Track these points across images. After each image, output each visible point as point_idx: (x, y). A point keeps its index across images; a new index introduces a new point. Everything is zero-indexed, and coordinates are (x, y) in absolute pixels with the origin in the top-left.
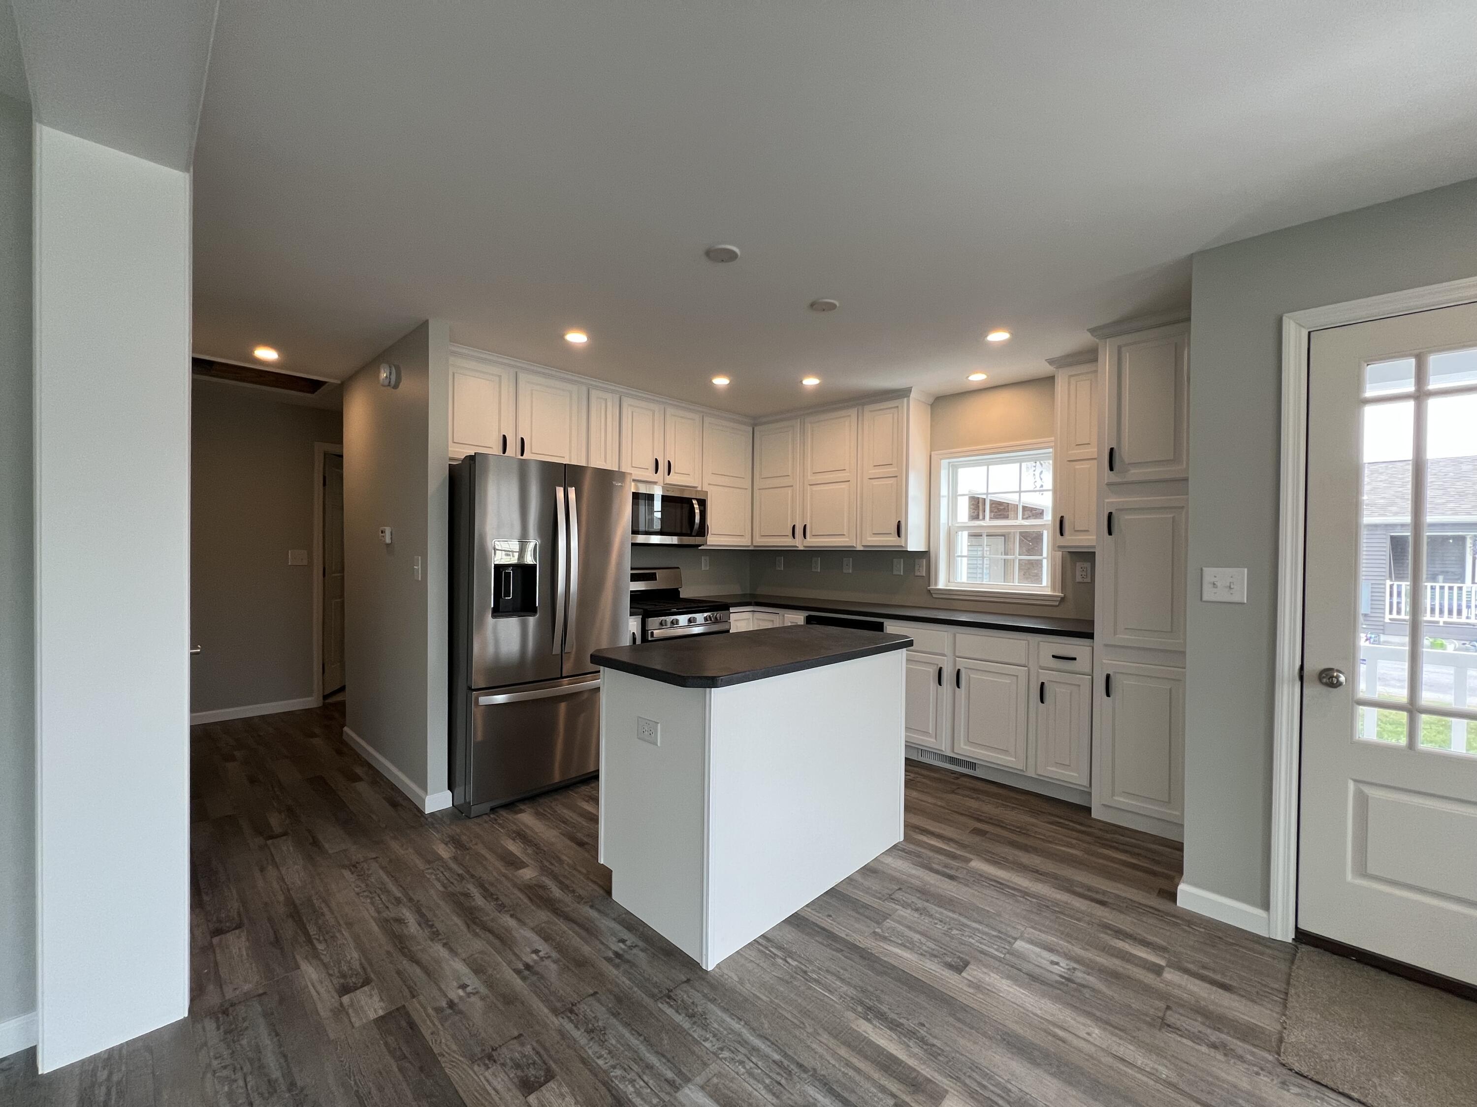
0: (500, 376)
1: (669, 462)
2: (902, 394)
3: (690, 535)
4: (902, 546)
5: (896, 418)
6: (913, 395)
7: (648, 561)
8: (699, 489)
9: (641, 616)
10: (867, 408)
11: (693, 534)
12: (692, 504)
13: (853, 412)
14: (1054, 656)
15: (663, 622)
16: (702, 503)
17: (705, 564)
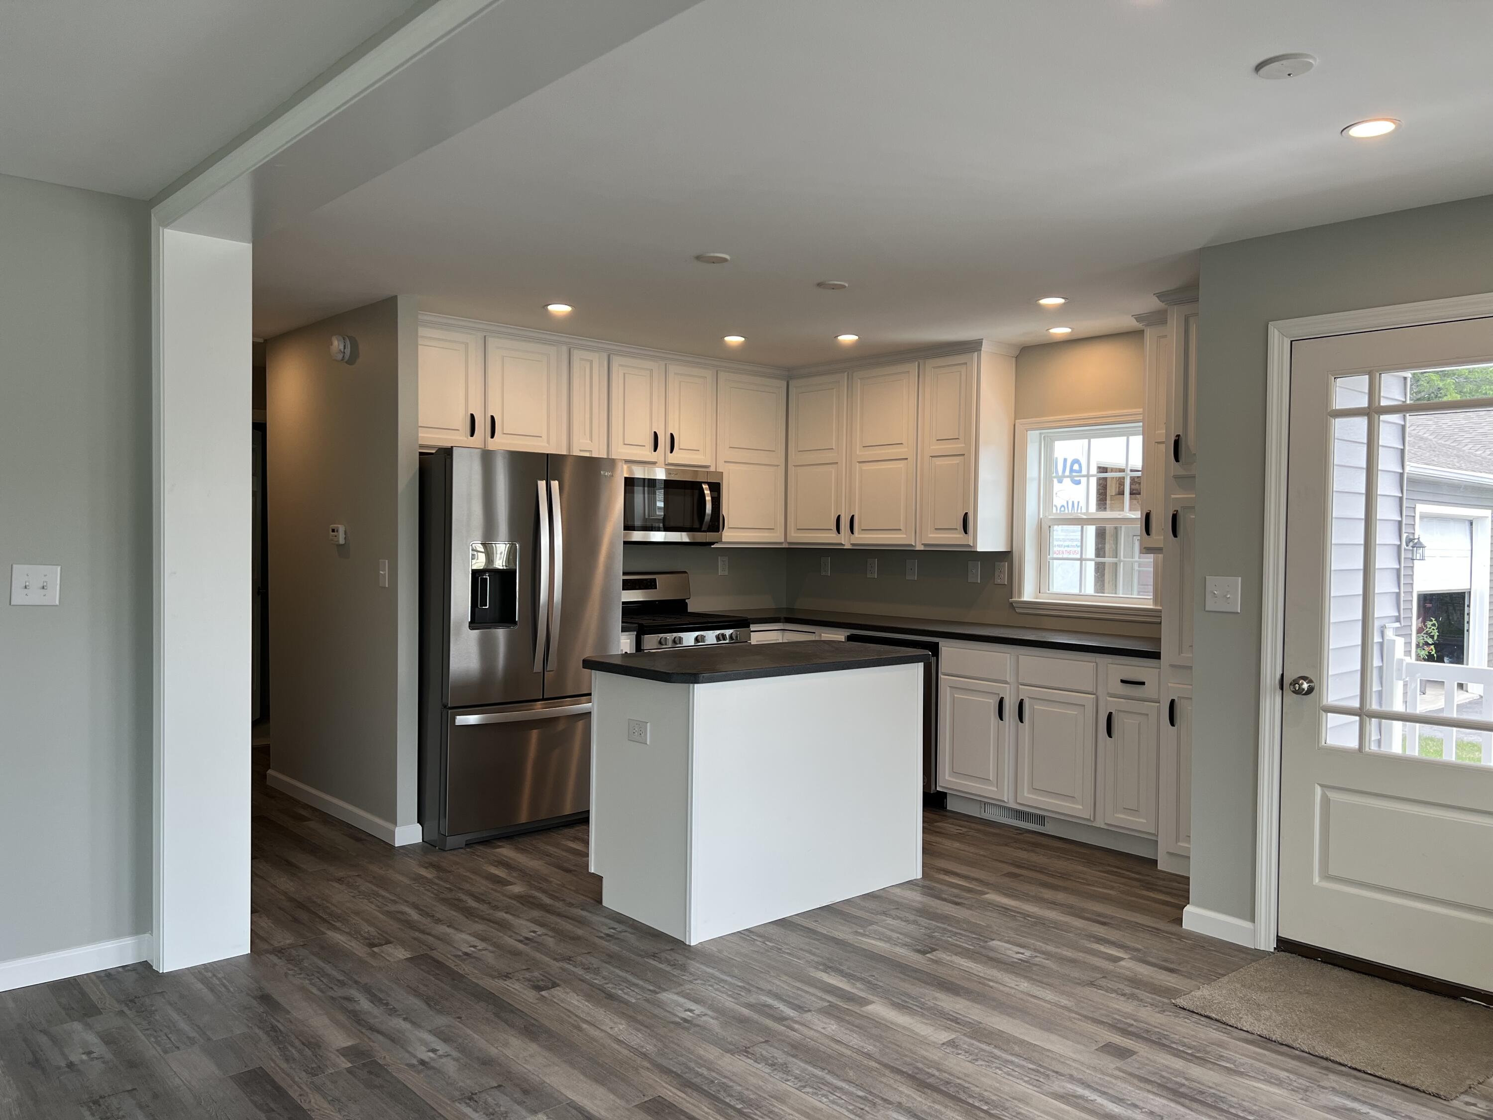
0: (467, 344)
1: (672, 435)
2: (972, 347)
3: (699, 530)
4: (969, 546)
5: (964, 377)
6: (985, 347)
7: (644, 564)
8: (712, 469)
9: (635, 633)
10: (930, 363)
11: (704, 528)
12: (702, 490)
13: (913, 367)
14: (1122, 681)
15: (663, 640)
16: (716, 488)
17: (723, 569)
